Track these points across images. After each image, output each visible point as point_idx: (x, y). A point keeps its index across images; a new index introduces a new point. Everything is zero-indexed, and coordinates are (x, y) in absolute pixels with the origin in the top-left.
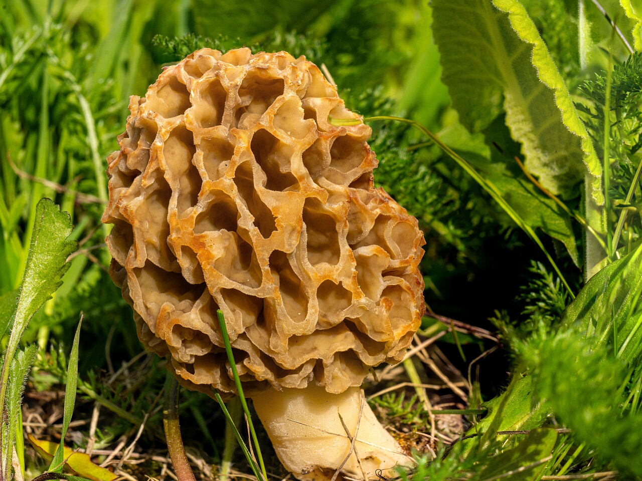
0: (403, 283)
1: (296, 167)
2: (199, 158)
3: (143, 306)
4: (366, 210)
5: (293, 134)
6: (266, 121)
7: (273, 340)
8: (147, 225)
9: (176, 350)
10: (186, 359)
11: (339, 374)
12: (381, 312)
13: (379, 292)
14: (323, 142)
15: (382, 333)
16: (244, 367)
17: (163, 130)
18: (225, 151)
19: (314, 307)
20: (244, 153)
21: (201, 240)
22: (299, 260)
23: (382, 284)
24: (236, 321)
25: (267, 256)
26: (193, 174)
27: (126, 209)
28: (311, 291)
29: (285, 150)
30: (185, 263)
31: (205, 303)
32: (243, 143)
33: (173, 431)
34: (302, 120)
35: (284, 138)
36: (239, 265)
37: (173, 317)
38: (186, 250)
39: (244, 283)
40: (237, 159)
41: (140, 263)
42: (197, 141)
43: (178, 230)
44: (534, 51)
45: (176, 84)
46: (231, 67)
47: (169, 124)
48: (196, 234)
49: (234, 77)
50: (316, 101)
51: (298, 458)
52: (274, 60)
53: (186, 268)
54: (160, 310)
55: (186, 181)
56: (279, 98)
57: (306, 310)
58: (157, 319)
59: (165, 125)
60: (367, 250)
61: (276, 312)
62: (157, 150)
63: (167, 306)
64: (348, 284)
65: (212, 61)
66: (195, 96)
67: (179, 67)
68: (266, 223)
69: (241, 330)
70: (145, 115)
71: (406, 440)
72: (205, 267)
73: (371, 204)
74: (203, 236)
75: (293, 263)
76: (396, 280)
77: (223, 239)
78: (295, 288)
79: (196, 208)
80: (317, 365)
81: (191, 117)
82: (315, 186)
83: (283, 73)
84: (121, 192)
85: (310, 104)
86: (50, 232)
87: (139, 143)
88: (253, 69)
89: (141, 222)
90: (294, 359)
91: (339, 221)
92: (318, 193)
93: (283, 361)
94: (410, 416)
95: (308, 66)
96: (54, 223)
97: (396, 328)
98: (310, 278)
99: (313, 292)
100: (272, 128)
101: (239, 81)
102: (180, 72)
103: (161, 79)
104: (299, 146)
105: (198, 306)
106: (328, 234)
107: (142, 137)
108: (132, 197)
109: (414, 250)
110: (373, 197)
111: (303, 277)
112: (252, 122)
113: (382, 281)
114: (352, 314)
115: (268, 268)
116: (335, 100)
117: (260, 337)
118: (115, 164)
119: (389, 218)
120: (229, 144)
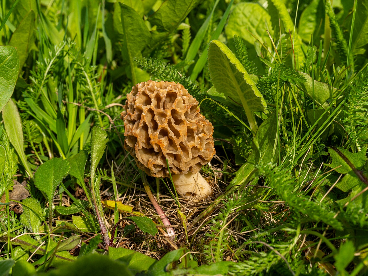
0: (210, 141)
1: (183, 118)
2: (156, 118)
3: (141, 159)
5: (181, 109)
6: (174, 107)
7: (180, 164)
8: (142, 137)
9: (153, 170)
10: (156, 172)
11: (196, 169)
12: (207, 152)
13: (204, 145)
14: (188, 109)
15: (208, 158)
16: (171, 171)
17: (145, 110)
19: (190, 154)
20: (169, 116)
22: (186, 142)
24: (171, 161)
25: (179, 144)
26: (153, 121)
27: (135, 134)
29: (179, 113)
31: (161, 157)
32: (169, 113)
34: (183, 105)
35: (179, 110)
36: (169, 145)
37: (153, 162)
38: (156, 144)
39: (172, 151)
40: (168, 118)
41: (140, 148)
42: (155, 113)
43: (153, 139)
44: (244, 75)
45: (144, 93)
46: (162, 90)
47: (146, 108)
48: (159, 140)
49: (163, 93)
50: (185, 97)
51: (183, 190)
52: (173, 87)
53: (156, 148)
54: (148, 160)
55: (151, 123)
56: (176, 99)
57: (188, 155)
58: (147, 163)
59: (145, 108)
60: (201, 135)
61: (181, 157)
62: (143, 116)
63: (151, 159)
64: (198, 146)
65: (156, 88)
66: (153, 99)
67: (146, 89)
68: (177, 134)
69: (172, 163)
70: (138, 105)
71: (208, 180)
72: (163, 148)
73: (201, 123)
74: (161, 140)
75: (184, 143)
76: (208, 141)
77: (166, 140)
78: (183, 148)
79: (158, 132)
80: (190, 168)
81: (153, 106)
82: (188, 122)
83: (177, 91)
84: (129, 126)
85: (183, 98)
86: (100, 137)
87: (135, 112)
88: (168, 91)
89: (140, 137)
90: (185, 168)
91: (195, 130)
92: (190, 125)
93: (183, 169)
94: (207, 171)
95: (181, 86)
96: (100, 134)
97: (210, 155)
98: (189, 147)
99: (190, 150)
100: (176, 108)
101: (165, 95)
102: (146, 91)
103: (140, 92)
104: (183, 112)
105: (159, 158)
106: (191, 133)
107: (135, 110)
108: (135, 129)
109: (212, 132)
110: (200, 120)
111: (187, 146)
112: (170, 106)
113: (205, 142)
114: (200, 154)
115: (179, 146)
116: (189, 96)
117: (176, 163)
118: (126, 117)
119: (205, 125)
120: (164, 114)
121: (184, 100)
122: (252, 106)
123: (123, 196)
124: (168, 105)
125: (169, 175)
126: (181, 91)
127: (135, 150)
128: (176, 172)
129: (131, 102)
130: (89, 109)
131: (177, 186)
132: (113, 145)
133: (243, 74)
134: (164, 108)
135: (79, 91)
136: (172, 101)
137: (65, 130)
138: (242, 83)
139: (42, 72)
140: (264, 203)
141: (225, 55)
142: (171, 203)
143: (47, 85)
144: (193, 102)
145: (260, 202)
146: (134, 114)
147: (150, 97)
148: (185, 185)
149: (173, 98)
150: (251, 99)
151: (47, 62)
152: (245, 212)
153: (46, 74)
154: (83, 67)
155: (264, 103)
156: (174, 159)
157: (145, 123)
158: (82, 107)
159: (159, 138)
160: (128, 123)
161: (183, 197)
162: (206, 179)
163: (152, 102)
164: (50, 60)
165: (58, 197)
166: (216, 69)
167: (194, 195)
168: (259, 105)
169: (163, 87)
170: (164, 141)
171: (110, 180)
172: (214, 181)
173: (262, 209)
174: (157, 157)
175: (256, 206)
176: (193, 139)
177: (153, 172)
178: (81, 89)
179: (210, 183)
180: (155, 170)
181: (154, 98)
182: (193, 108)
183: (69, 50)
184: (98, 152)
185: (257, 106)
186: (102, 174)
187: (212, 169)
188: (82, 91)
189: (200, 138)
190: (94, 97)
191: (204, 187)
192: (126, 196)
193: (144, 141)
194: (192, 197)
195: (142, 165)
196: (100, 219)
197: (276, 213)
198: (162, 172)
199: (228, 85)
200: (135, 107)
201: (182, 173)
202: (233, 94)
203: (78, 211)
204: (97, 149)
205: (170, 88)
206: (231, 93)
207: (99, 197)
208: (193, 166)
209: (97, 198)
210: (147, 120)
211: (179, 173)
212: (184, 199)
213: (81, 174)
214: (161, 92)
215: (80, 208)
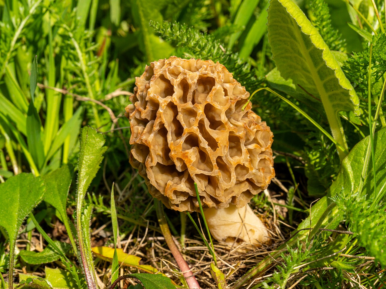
0: (267, 157)
1: (223, 118)
2: (181, 117)
3: (155, 182)
4: (251, 131)
5: (220, 104)
6: (209, 100)
7: (217, 192)
8: (157, 147)
9: (173, 200)
10: (178, 203)
11: (242, 199)
12: (261, 174)
13: (257, 163)
14: (232, 105)
15: (261, 183)
16: (203, 202)
17: (163, 105)
18: (192, 113)
19: (234, 176)
20: (202, 115)
21: (186, 155)
22: (226, 157)
24: (202, 185)
25: (215, 159)
26: (176, 122)
27: (146, 141)
28: (232, 170)
29: (217, 111)
30: (178, 164)
31: (186, 179)
32: (200, 110)
33: (166, 230)
34: (224, 97)
35: (217, 106)
36: (200, 161)
37: (173, 187)
38: (180, 159)
39: (204, 170)
40: (199, 118)
41: (154, 164)
42: (179, 110)
43: (175, 151)
44: (324, 52)
45: (163, 78)
46: (191, 73)
47: (165, 101)
48: (183, 152)
49: (193, 78)
50: (227, 86)
51: (221, 233)
52: (209, 68)
53: (179, 166)
54: (166, 184)
55: (173, 126)
56: (214, 88)
57: (230, 177)
58: (165, 188)
59: (163, 101)
60: (252, 147)
61: (218, 180)
62: (160, 114)
63: (170, 183)
64: (247, 164)
65: (181, 69)
66: (176, 88)
67: (165, 71)
68: (213, 144)
69: (204, 189)
70: (152, 95)
71: (264, 218)
72: (189, 166)
73: (252, 127)
74: (187, 153)
75: (224, 159)
76: (263, 156)
77: (194, 152)
78: (222, 166)
79: (182, 140)
80: (234, 198)
81: (176, 98)
82: (232, 126)
83: (214, 76)
84: (138, 129)
85: (225, 87)
86: (93, 144)
87: (147, 106)
88: (201, 74)
89: (154, 146)
90: (225, 198)
91: (241, 139)
92: (234, 130)
93: (222, 200)
94: (262, 204)
95: (222, 67)
96: (94, 139)
97: (266, 179)
98: (231, 164)
99: (233, 170)
100: (212, 103)
101: (196, 81)
102: (166, 74)
103: (156, 76)
104: (224, 110)
105: (184, 181)
106: (236, 143)
107: (148, 104)
108: (147, 134)
109: (270, 142)
110: (252, 122)
111: (228, 164)
112: (203, 100)
113: (258, 158)
114: (249, 176)
115: (215, 163)
116: (235, 84)
117: (211, 190)
118: (133, 115)
119: (259, 131)
120: (194, 111)
121: (225, 90)
122: (335, 103)
123: (126, 238)
124: (200, 98)
125: (199, 208)
126: (222, 75)
127: (146, 167)
128: (210, 203)
129: (142, 91)
130: (79, 98)
131: (211, 227)
132: (115, 156)
133: (322, 51)
134: (193, 102)
135: (65, 70)
136: (207, 92)
137: (39, 131)
138: (321, 65)
139: (8, 40)
140: (348, 259)
141: (294, 20)
142: (203, 252)
143: (16, 60)
144: (242, 93)
145: (341, 257)
146: (146, 110)
147: (171, 83)
148: (225, 225)
149: (208, 86)
150: (335, 92)
151: (17, 24)
152: (318, 272)
153: (13, 43)
154: (72, 31)
155: (355, 98)
156: (207, 183)
157: (162, 125)
158: (68, 95)
159: (184, 149)
160: (136, 123)
161: (223, 243)
162: (259, 217)
163: (174, 92)
164: (21, 20)
165: (25, 236)
166: (280, 41)
167: (239, 241)
168: (347, 102)
169: (193, 69)
170: (192, 155)
171: (108, 211)
172: (273, 220)
173: (344, 269)
174: (181, 180)
175: (335, 263)
176: (239, 153)
177: (173, 203)
178: (68, 67)
179: (265, 223)
180: (176, 200)
181: (178, 85)
182: (239, 103)
183: (49, 6)
184: (89, 167)
185: (343, 103)
186: (96, 202)
187: (270, 200)
188: (69, 69)
189: (250, 151)
190: (87, 80)
191: (255, 230)
192: (132, 238)
193: (161, 153)
194: (236, 244)
195: (157, 191)
196: (87, 273)
197: (368, 276)
198: (188, 204)
199: (300, 67)
200: (147, 99)
201: (220, 206)
202: (306, 82)
203: (54, 258)
204: (88, 163)
205: (203, 69)
206: (304, 80)
207: (88, 240)
208: (238, 195)
209: (85, 240)
210: (166, 120)
211: (215, 205)
212: (224, 247)
213: (62, 201)
214: (190, 76)
215: (58, 254)
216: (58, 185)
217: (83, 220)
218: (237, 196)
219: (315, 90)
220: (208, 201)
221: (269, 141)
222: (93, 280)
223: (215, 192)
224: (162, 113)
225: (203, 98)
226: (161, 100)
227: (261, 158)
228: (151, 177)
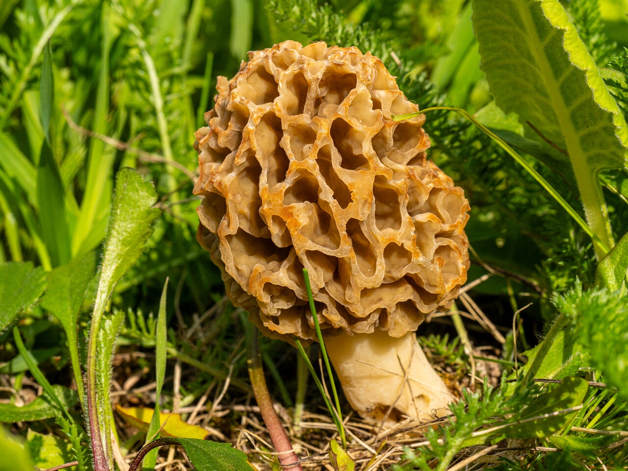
0: (452, 243)
1: (367, 149)
2: (287, 142)
3: (234, 268)
4: (422, 185)
5: (364, 122)
6: (342, 112)
7: (348, 293)
8: (239, 198)
10: (274, 312)
11: (400, 321)
12: (435, 269)
13: (433, 251)
14: (388, 129)
15: (436, 286)
16: (323, 316)
17: (255, 116)
18: (308, 136)
19: (381, 264)
20: (325, 139)
21: (290, 211)
22: (369, 226)
23: (435, 244)
24: (318, 277)
25: (344, 223)
26: (280, 154)
27: (220, 184)
28: (379, 252)
29: (357, 136)
30: (275, 231)
31: (291, 264)
32: (324, 129)
33: (258, 379)
34: (371, 110)
35: (357, 125)
36: (319, 231)
37: (264, 276)
38: (277, 220)
39: (324, 246)
40: (319, 143)
41: (233, 231)
42: (285, 126)
43: (269, 202)
44: (566, 36)
45: (264, 74)
46: (313, 61)
47: (260, 110)
48: (286, 207)
50: (381, 94)
51: (363, 395)
53: (276, 234)
54: (252, 270)
55: (274, 160)
56: (352, 91)
57: (373, 266)
58: (249, 278)
59: (256, 111)
60: (422, 218)
61: (351, 269)
62: (249, 133)
63: (258, 267)
64: (408, 245)
65: (296, 56)
66: (282, 87)
67: (267, 57)
68: (343, 196)
69: (322, 285)
70: (237, 100)
71: (451, 379)
72: (294, 233)
73: (426, 180)
74: (292, 208)
75: (364, 229)
76: (445, 241)
77: (307, 209)
79: (287, 184)
80: (383, 314)
82: (383, 167)
83: (356, 70)
84: (211, 167)
85: (377, 96)
86: (134, 201)
87: (229, 124)
88: (330, 65)
89: (233, 195)
90: (365, 308)
91: (401, 194)
92: (385, 172)
93: (356, 310)
94: (453, 357)
95: (375, 61)
96: (137, 191)
97: (447, 282)
98: (378, 241)
99: (381, 252)
100: (347, 117)
101: (320, 75)
102: (268, 62)
103: (251, 67)
104: (369, 133)
105: (285, 266)
106: (391, 204)
107: (232, 119)
108: (225, 173)
109: (461, 216)
110: (427, 172)
111: (372, 240)
112: (331, 112)
113: (435, 243)
114: (412, 270)
115: (345, 233)
116: (396, 92)
117: (337, 291)
118: (205, 141)
119: (440, 190)
120: (312, 130)
122: (592, 152)
124: (327, 108)
125: (315, 331)
127: (218, 239)
128: (336, 319)
129: (224, 98)
130: (145, 156)
131: (345, 381)
133: (561, 33)
135: (129, 109)
138: (581, 99)
144: (408, 112)
146: (227, 132)
147: (275, 79)
148: (370, 377)
149: (345, 93)
150: (592, 128)
156: (330, 275)
157: (251, 155)
159: (286, 201)
160: (210, 158)
161: (369, 420)
163: (278, 96)
165: (8, 381)
166: (495, 32)
167: (397, 415)
168: (613, 148)
169: (320, 59)
170: (302, 213)
173: (575, 450)
174: (279, 264)
175: (561, 440)
176: (397, 223)
177: (265, 312)
179: (453, 390)
180: (274, 307)
181: (287, 83)
182: (404, 133)
184: (124, 243)
185: (606, 152)
186: (142, 325)
189: (418, 225)
190: (163, 127)
191: (430, 397)
193: (246, 211)
198: (296, 321)
199: (531, 87)
200: (229, 108)
201: (355, 327)
202: (542, 118)
203: (46, 414)
204: (123, 235)
205: (337, 57)
206: (539, 115)
207: (106, 376)
208: (391, 308)
209: (100, 376)
210: (258, 145)
211: (344, 324)
212: (370, 428)
213: (72, 309)
214: (310, 66)
215: (55, 407)
216: (72, 283)
217: (101, 338)
218: (388, 310)
219: (558, 134)
220: (332, 313)
221: (459, 213)
222: (105, 450)
223: (345, 294)
224: (252, 131)
225: (331, 110)
226: (253, 107)
227: (440, 244)
228: (228, 258)
